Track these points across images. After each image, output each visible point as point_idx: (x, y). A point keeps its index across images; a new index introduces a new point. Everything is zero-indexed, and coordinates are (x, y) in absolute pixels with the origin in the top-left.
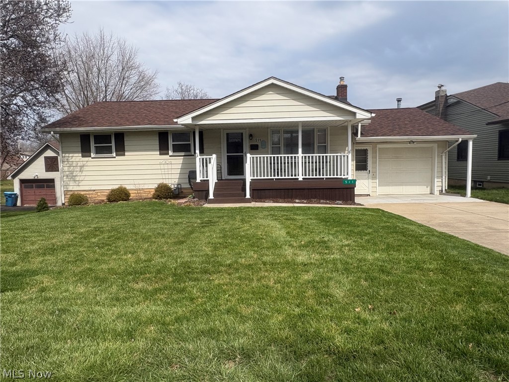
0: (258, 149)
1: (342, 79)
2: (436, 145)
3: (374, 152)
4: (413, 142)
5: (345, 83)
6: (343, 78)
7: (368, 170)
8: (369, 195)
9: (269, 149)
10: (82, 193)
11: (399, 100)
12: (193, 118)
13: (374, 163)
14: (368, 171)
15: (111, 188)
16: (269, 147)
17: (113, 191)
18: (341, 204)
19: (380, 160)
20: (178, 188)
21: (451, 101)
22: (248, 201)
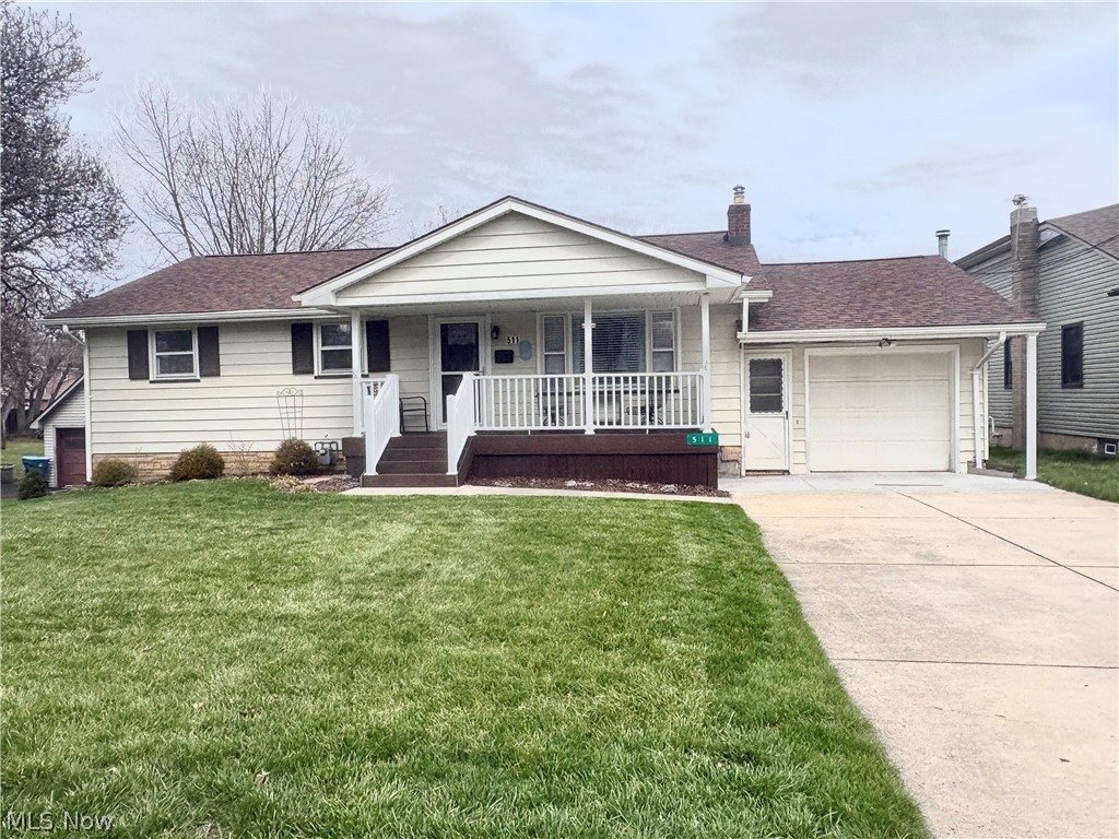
0: (512, 361)
1: (739, 191)
2: (957, 348)
3: (798, 367)
4: (889, 342)
5: (746, 202)
6: (743, 188)
7: (784, 411)
8: (788, 471)
9: (539, 359)
10: (122, 460)
11: (943, 236)
12: (338, 293)
13: (799, 393)
14: (783, 413)
15: (179, 448)
16: (539, 355)
17: (185, 455)
18: (673, 493)
19: (813, 385)
20: (331, 450)
21: (1047, 236)
22: (450, 482)
